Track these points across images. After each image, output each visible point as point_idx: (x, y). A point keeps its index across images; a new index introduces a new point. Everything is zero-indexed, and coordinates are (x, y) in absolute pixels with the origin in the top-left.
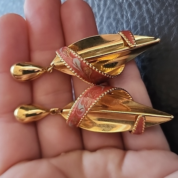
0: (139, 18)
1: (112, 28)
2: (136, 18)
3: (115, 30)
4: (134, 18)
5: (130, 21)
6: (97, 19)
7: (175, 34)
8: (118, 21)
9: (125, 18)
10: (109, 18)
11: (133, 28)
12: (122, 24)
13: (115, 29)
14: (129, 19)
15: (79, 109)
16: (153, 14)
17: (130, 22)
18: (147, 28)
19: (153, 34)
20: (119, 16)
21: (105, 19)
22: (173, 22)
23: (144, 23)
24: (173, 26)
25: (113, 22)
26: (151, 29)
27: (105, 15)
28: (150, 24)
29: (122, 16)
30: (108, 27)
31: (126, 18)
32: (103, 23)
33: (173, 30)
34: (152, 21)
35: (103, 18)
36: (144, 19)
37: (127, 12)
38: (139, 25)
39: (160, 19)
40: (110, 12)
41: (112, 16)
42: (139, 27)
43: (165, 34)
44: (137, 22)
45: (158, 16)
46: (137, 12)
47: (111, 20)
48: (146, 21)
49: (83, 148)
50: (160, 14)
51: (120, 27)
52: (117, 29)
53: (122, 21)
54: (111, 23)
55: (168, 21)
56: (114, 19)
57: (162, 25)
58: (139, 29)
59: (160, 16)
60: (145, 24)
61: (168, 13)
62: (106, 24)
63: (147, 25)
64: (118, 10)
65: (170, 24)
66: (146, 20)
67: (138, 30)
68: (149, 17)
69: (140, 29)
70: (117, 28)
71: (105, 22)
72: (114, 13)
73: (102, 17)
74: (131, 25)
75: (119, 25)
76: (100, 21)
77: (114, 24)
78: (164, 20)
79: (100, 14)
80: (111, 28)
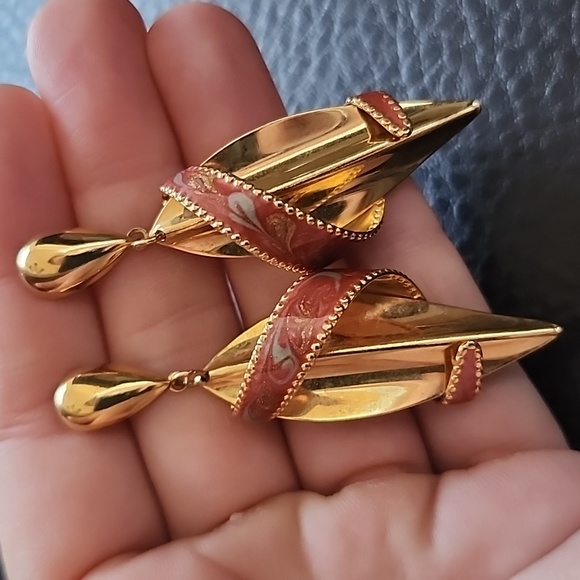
0: (444, 24)
1: (360, 55)
2: (438, 26)
3: (369, 63)
4: (431, 24)
5: (418, 34)
6: (314, 28)
7: (557, 75)
8: (378, 35)
9: (400, 24)
10: (349, 23)
11: (424, 56)
12: (393, 41)
13: (370, 59)
14: (413, 26)
15: (276, 361)
16: (491, 13)
17: (416, 37)
18: (470, 55)
19: (488, 75)
20: (383, 16)
21: (337, 28)
22: (552, 37)
23: (462, 41)
24: (551, 49)
25: (362, 36)
26: (484, 59)
27: (338, 15)
28: (481, 43)
30: (348, 52)
31: (404, 26)
32: (333, 40)
33: (553, 60)
34: (487, 33)
35: (332, 25)
36: (462, 27)
37: (407, 6)
38: (444, 46)
39: (513, 28)
41: (361, 17)
42: (446, 53)
43: (529, 74)
44: (439, 37)
45: (506, 16)
46: (438, 5)
47: (359, 29)
48: (468, 35)
50: (512, 12)
51: (385, 54)
52: (375, 60)
53: (392, 33)
54: (357, 40)
55: (536, 34)
56: (367, 28)
57: (516, 46)
58: (445, 58)
59: (511, 19)
60: (465, 43)
61: (536, 8)
62: (342, 44)
63: (472, 46)
65: (543, 42)
66: (468, 31)
67: (443, 62)
68: (479, 22)
69: (449, 60)
70: (375, 54)
71: (339, 38)
72: (367, 10)
73: (328, 20)
74: (421, 47)
75: (383, 47)
76: (321, 35)
77: (366, 43)
78: (524, 29)
79: (323, 11)
80: (355, 55)
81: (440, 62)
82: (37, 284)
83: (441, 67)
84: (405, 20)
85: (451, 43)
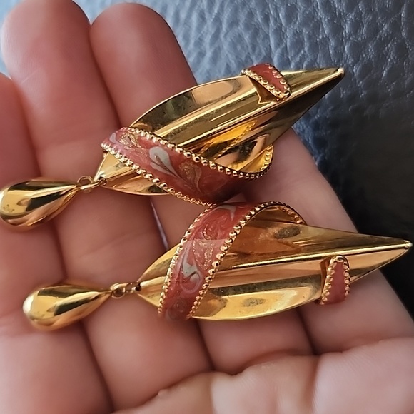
0: (305, 23)
1: (243, 47)
2: (300, 24)
3: (249, 53)
4: (295, 23)
5: (286, 30)
6: (208, 27)
7: (391, 61)
8: (256, 32)
9: (272, 23)
10: (233, 23)
11: (290, 47)
12: (267, 37)
13: (250, 50)
14: (281, 25)
16: (340, 14)
17: (284, 33)
18: (325, 47)
19: (339, 61)
20: (259, 18)
21: (224, 26)
22: (387, 32)
23: (319, 35)
24: (386, 41)
25: (243, 33)
26: (335, 49)
27: (225, 17)
28: (333, 37)
29: (266, 18)
30: (234, 45)
31: (275, 24)
32: (222, 36)
33: (388, 50)
34: (337, 29)
35: (221, 24)
36: (318, 25)
37: (276, 9)
38: (305, 40)
39: (357, 25)
40: (236, 11)
41: (242, 17)
42: (307, 45)
43: (370, 60)
44: (301, 32)
45: (352, 16)
46: (300, 9)
47: (241, 28)
48: (323, 31)
49: (212, 367)
50: (356, 13)
51: (261, 46)
52: (254, 51)
53: (266, 30)
54: (240, 36)
55: (374, 30)
56: (247, 27)
57: (360, 39)
58: (306, 49)
59: (355, 18)
60: (321, 37)
61: (374, 9)
62: (229, 39)
63: (326, 40)
64: (257, 4)
65: (381, 36)
66: (323, 28)
67: (305, 52)
68: (331, 21)
69: (308, 50)
70: (254, 48)
71: (226, 35)
72: (246, 12)
73: (218, 20)
74: (288, 40)
75: (259, 41)
76: (213, 32)
77: (247, 38)
78: (365, 26)
79: (214, 14)
80: (239, 47)
81: (302, 52)
82: (9, 221)
83: (303, 55)
84: (275, 20)
85: (310, 38)
